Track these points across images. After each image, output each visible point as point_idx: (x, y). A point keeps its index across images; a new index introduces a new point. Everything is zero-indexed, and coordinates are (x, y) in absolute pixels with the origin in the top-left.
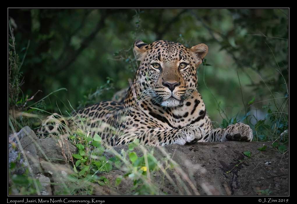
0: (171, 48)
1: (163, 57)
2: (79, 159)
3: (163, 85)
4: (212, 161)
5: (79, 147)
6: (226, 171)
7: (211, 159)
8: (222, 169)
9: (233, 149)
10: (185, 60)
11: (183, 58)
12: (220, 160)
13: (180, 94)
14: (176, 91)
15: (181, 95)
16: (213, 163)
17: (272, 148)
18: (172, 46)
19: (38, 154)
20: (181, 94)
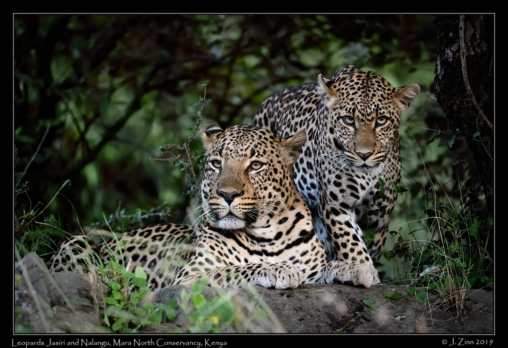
0: (244, 138)
1: (226, 152)
2: (111, 305)
3: (218, 194)
4: (314, 313)
5: (113, 287)
6: (336, 329)
7: (312, 309)
8: (330, 325)
9: (347, 295)
10: (259, 158)
11: (256, 154)
12: (327, 311)
13: (243, 209)
14: (235, 204)
15: (245, 211)
16: (317, 315)
17: (406, 296)
18: (246, 135)
19: (50, 295)
20: (245, 209)
